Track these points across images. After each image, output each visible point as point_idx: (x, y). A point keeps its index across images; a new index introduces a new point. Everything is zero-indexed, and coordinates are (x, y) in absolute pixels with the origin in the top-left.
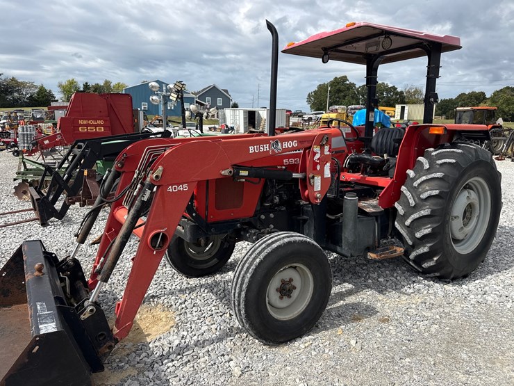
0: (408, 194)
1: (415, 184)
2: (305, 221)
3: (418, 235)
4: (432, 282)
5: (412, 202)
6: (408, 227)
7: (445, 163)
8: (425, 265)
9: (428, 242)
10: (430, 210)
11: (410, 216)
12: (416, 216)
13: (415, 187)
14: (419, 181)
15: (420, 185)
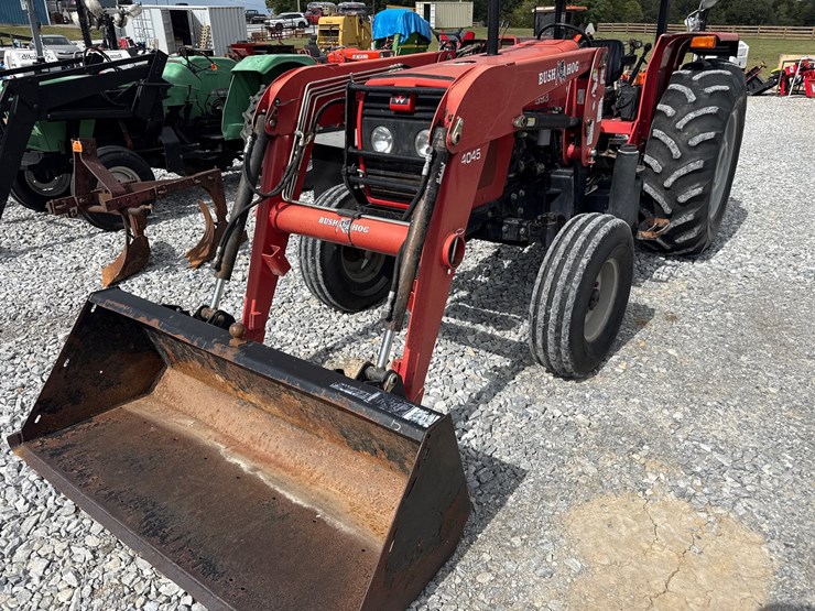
0: (669, 141)
1: (679, 125)
2: (555, 195)
3: (682, 199)
4: (676, 262)
5: (676, 152)
6: (667, 189)
7: (716, 91)
8: (681, 239)
9: (694, 207)
10: (702, 162)
11: (673, 173)
12: (682, 171)
13: (679, 130)
14: (684, 121)
15: (686, 126)
